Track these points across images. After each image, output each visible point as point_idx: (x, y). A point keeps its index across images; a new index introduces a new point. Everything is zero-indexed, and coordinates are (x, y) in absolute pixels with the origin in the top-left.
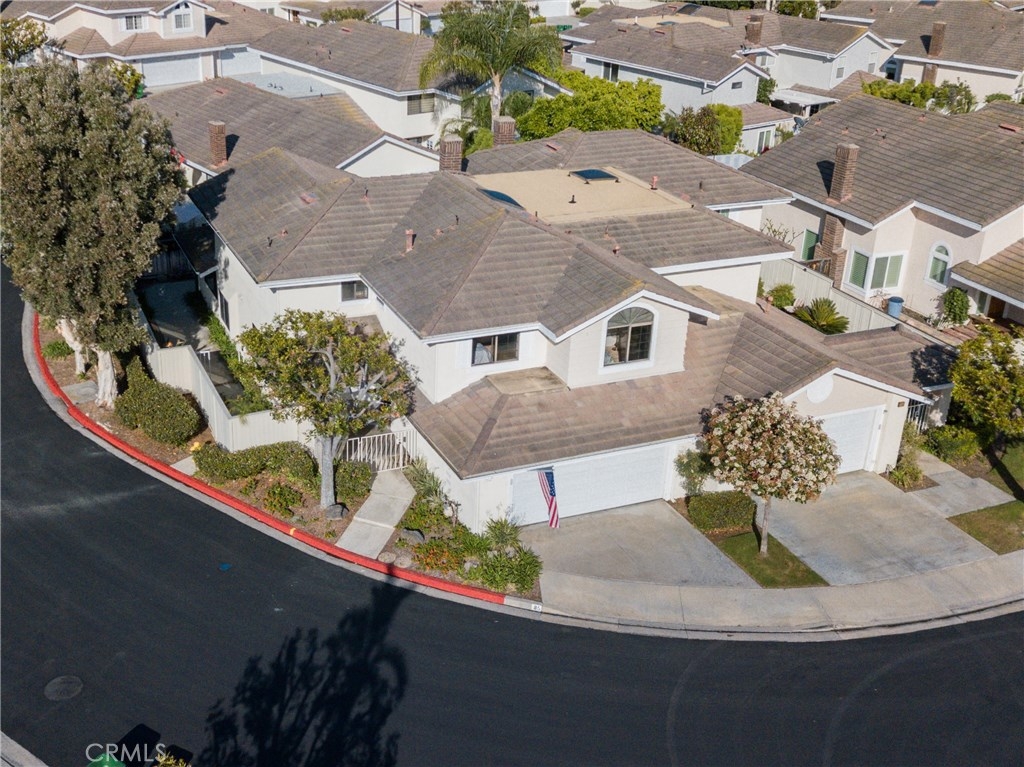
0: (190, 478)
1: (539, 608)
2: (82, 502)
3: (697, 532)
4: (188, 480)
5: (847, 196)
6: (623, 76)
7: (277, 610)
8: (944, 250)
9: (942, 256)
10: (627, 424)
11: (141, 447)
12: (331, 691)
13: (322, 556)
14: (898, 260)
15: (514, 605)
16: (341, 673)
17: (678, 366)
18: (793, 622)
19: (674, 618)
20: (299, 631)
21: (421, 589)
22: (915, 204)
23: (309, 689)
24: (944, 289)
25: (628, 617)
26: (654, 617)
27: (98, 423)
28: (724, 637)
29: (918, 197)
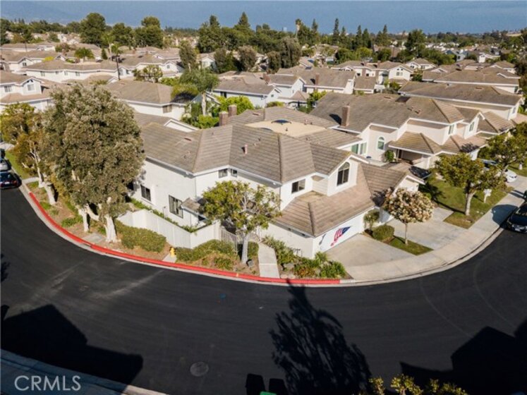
0: (175, 264)
1: (354, 281)
2: (134, 284)
3: (379, 242)
4: (175, 265)
5: (348, 124)
6: (228, 96)
7: (261, 308)
8: (382, 138)
9: (382, 141)
10: (353, 206)
11: (142, 255)
12: (314, 335)
13: (257, 282)
14: (366, 144)
15: (344, 283)
16: (310, 327)
17: (355, 184)
18: (435, 264)
19: (399, 273)
20: (277, 314)
21: (306, 286)
22: (371, 124)
23: (305, 337)
24: (383, 151)
25: (386, 277)
26: (392, 274)
27: (114, 250)
28: (419, 276)
29: (372, 121)
